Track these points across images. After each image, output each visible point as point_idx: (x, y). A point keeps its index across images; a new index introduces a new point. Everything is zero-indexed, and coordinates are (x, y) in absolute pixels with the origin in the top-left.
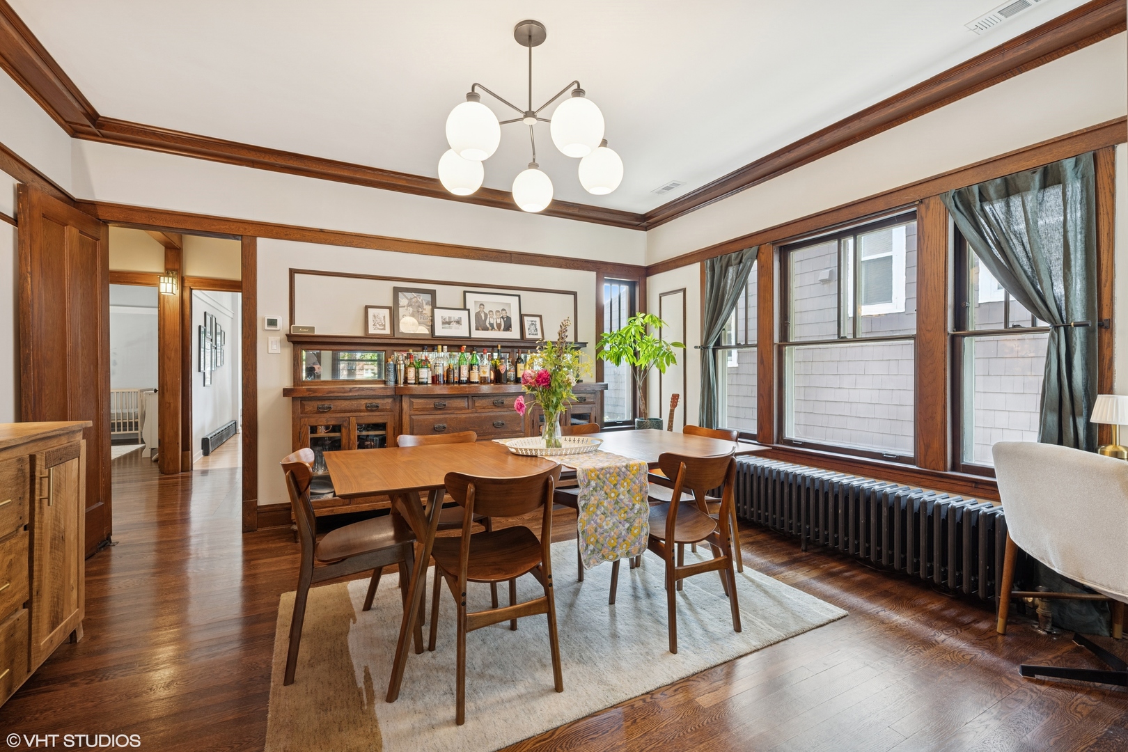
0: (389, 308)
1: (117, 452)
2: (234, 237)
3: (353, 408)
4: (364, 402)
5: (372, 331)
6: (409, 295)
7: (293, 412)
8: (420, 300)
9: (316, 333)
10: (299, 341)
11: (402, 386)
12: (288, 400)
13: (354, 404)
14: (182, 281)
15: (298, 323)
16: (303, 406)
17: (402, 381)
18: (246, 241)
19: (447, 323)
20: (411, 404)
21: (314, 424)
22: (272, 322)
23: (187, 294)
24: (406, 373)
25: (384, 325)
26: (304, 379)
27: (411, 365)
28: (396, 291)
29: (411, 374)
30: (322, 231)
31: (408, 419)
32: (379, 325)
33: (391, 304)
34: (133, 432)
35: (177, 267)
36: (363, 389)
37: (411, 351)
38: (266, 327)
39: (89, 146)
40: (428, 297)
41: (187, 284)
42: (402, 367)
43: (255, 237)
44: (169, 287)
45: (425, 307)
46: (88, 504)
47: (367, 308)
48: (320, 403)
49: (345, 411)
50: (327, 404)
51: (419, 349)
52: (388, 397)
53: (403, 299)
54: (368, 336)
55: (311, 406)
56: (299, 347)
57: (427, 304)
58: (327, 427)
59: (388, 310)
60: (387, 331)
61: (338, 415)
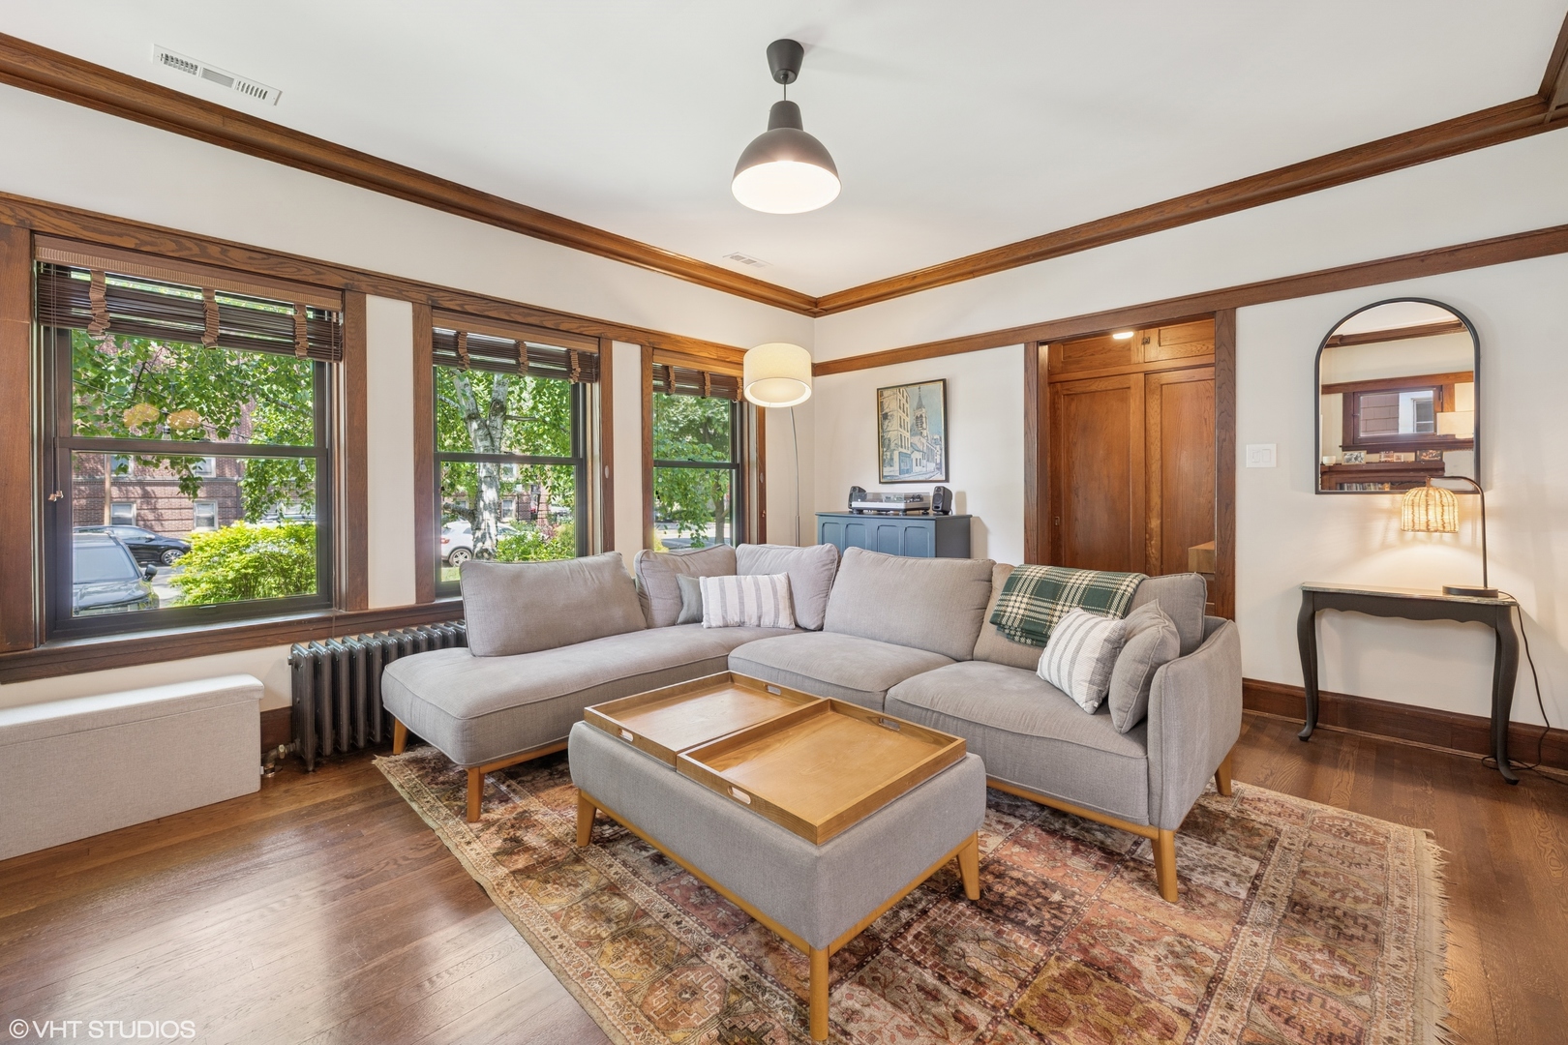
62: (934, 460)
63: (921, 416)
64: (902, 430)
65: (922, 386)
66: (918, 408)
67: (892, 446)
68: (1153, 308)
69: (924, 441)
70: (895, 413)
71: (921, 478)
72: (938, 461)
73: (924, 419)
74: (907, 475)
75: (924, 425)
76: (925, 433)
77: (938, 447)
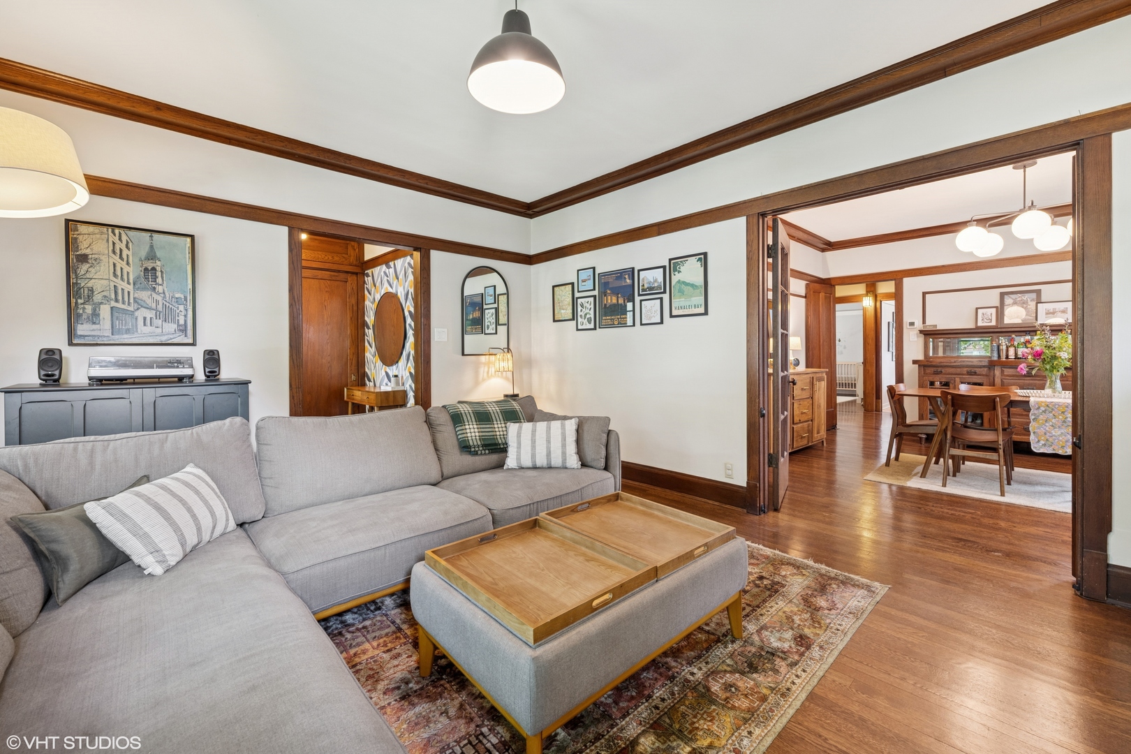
0: (997, 307)
1: (840, 399)
2: (892, 280)
3: (958, 372)
4: (966, 369)
5: (980, 324)
6: (1013, 296)
7: (919, 373)
8: (1025, 299)
9: (938, 328)
10: (928, 334)
11: (1004, 360)
12: (916, 366)
13: (958, 370)
14: (876, 297)
15: (928, 323)
16: (924, 370)
17: (1004, 357)
18: (898, 281)
19: (1048, 313)
20: (1002, 372)
21: (932, 380)
22: (912, 324)
23: (878, 304)
24: (1007, 351)
25: (991, 320)
26: (931, 355)
27: (1013, 345)
28: (1002, 295)
29: (1012, 352)
30: (943, 266)
31: (1000, 382)
32: (988, 319)
33: (998, 304)
34: (853, 389)
35: (872, 289)
36: (964, 361)
37: (1013, 336)
38: (908, 327)
39: (828, 254)
40: (1034, 296)
41: (878, 299)
42: (1004, 347)
43: (902, 279)
44: (868, 302)
45: (1030, 303)
46: (827, 409)
47: (977, 309)
48: (935, 369)
49: (952, 374)
50: (939, 369)
51: (1024, 334)
52: (984, 367)
53: (1008, 300)
54: (977, 328)
55: (930, 370)
56: (928, 337)
57: (1031, 301)
58: (941, 383)
59: (995, 309)
60: (993, 323)
61: (947, 376)
62: (174, 321)
63: (154, 269)
64: (119, 281)
65: (156, 236)
66: (148, 259)
67: (97, 298)
68: (389, 234)
69: (159, 298)
70: (104, 258)
71: (151, 341)
72: (182, 322)
73: (159, 274)
74: (125, 336)
75: (159, 280)
76: (160, 289)
77: (181, 308)
